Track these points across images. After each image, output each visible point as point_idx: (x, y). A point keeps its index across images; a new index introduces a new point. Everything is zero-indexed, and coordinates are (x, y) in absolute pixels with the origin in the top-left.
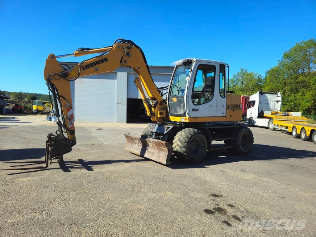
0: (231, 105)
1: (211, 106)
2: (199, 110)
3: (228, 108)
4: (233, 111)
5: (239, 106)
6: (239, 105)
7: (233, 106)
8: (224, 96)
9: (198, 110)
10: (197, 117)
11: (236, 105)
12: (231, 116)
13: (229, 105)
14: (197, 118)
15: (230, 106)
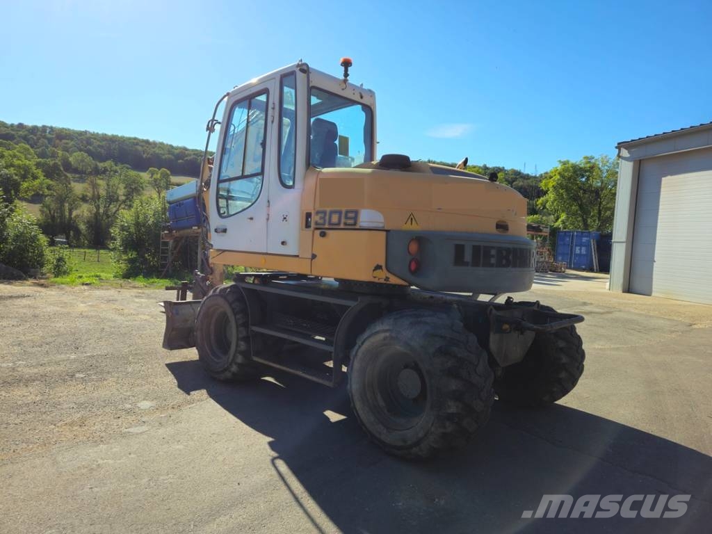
0: (318, 213)
1: (251, 219)
2: (228, 231)
3: (308, 225)
4: (323, 235)
5: (350, 215)
6: (356, 213)
7: (324, 218)
8: (291, 183)
9: (225, 231)
10: (224, 251)
11: (340, 213)
12: (314, 256)
13: (308, 215)
14: (226, 253)
15: (315, 218)
